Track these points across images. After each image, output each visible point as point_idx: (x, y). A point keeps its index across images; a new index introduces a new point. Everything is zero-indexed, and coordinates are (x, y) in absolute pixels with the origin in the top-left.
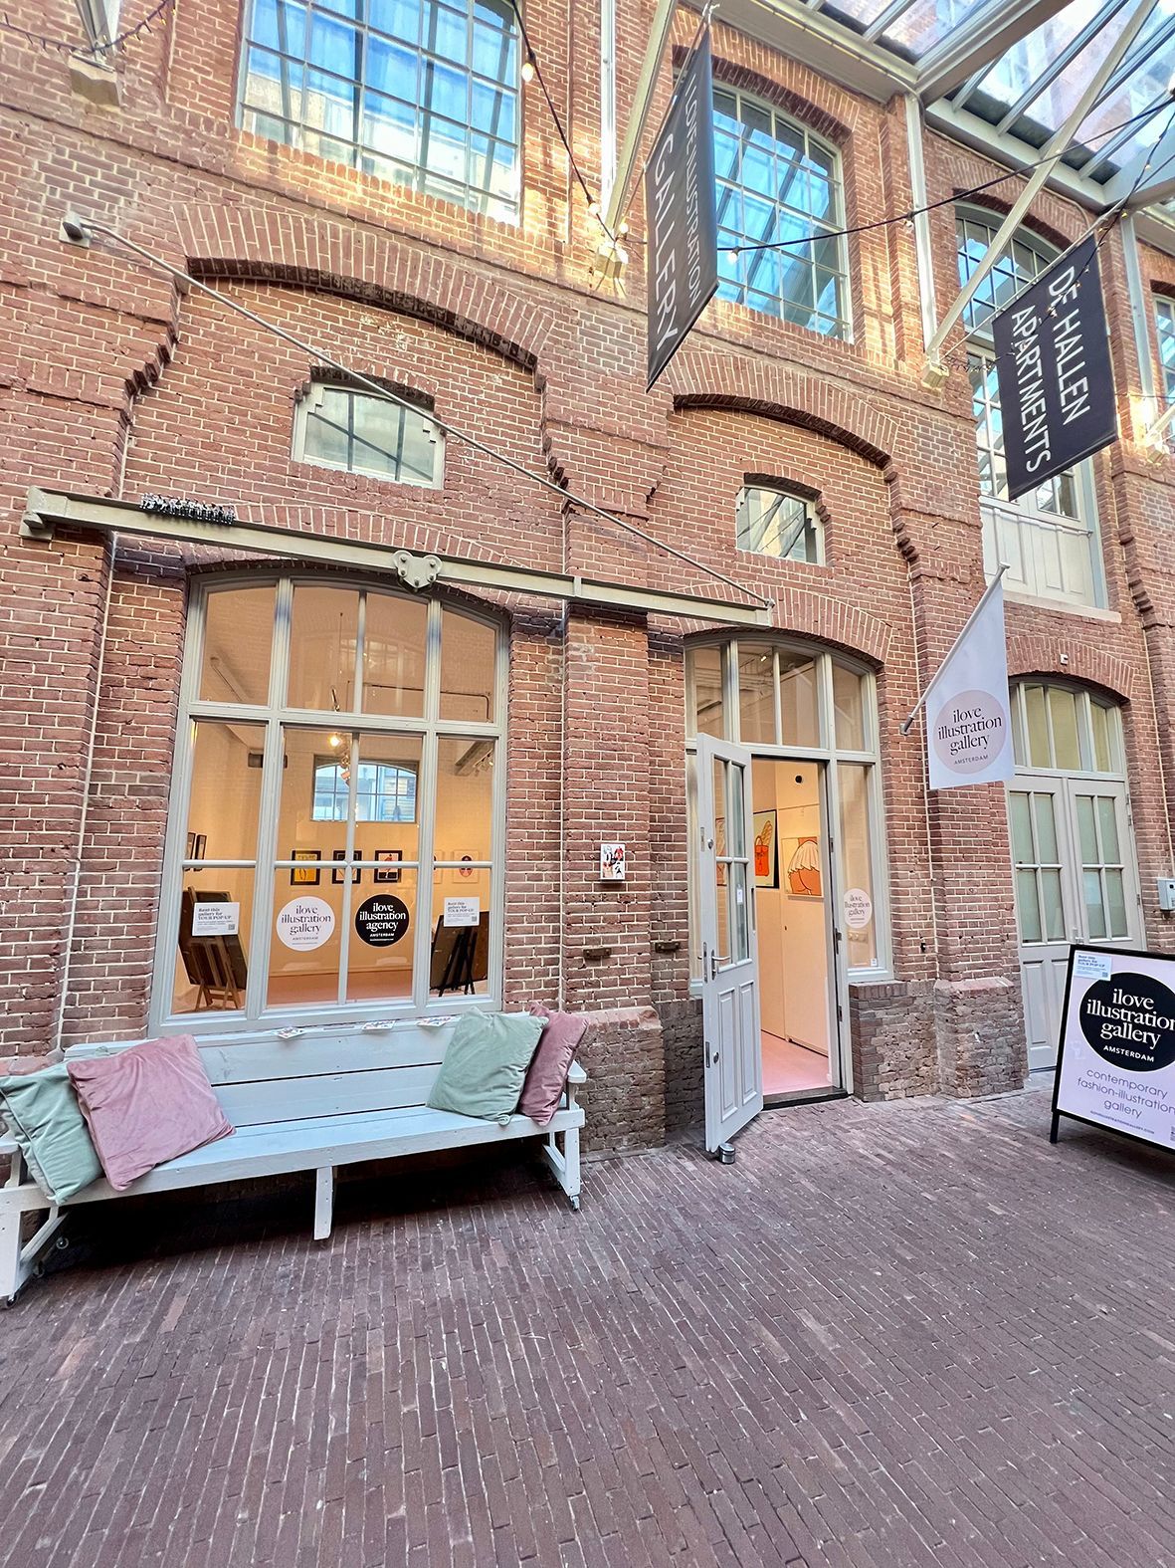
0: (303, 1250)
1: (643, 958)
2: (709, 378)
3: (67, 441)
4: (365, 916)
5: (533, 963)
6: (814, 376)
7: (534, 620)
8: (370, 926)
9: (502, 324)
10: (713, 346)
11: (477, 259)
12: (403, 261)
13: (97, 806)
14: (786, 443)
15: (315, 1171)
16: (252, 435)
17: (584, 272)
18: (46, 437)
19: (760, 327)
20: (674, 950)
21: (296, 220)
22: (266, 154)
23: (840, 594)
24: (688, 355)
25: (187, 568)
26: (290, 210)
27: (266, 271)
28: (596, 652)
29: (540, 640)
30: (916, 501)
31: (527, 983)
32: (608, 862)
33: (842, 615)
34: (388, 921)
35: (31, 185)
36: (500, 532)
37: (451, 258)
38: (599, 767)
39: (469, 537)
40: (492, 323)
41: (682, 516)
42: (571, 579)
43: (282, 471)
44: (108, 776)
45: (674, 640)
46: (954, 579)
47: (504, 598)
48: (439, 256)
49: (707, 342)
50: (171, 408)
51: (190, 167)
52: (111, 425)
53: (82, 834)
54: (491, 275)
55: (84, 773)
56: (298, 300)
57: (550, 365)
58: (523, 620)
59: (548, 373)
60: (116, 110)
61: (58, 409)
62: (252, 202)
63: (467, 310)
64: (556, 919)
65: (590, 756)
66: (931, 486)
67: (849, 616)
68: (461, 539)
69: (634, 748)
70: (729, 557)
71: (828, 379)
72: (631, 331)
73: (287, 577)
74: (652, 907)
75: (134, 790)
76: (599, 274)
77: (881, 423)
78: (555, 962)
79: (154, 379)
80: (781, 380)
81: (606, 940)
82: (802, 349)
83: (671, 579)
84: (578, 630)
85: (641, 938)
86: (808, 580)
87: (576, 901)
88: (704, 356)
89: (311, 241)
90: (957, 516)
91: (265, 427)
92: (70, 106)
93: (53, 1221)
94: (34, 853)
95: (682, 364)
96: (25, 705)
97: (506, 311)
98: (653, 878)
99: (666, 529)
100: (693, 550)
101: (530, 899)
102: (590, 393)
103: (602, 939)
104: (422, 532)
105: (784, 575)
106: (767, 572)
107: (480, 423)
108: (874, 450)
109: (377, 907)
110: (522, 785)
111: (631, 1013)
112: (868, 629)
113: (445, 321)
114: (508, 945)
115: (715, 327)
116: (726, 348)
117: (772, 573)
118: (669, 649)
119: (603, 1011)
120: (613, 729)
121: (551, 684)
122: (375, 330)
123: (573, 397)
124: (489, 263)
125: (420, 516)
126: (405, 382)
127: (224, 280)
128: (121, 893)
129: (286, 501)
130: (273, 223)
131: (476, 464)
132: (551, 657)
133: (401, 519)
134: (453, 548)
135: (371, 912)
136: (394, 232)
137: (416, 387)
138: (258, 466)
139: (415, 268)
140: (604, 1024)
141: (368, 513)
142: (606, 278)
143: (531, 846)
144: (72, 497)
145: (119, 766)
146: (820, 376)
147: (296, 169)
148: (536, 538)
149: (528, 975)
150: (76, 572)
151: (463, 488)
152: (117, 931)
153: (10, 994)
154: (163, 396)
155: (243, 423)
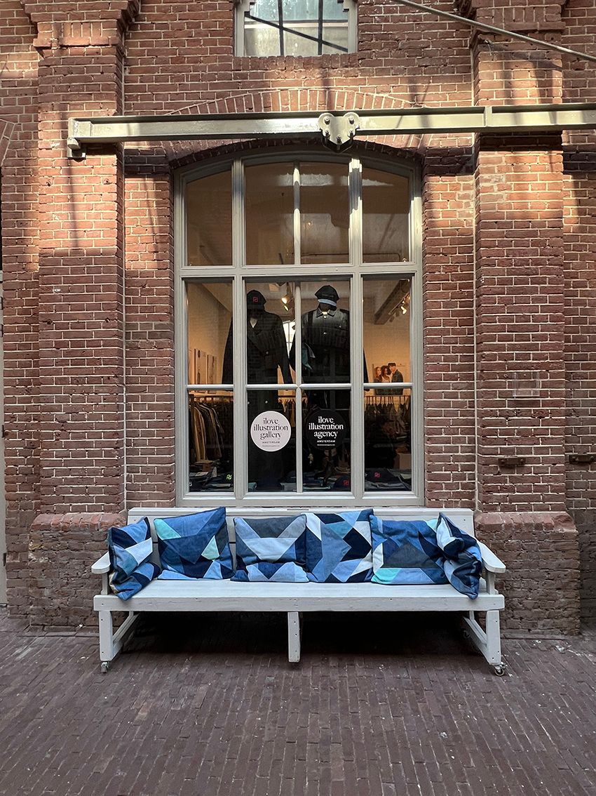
0: (281, 668)
1: (556, 468)
3: (87, 79)
4: (313, 426)
5: (451, 468)
7: (445, 160)
8: (316, 435)
13: (131, 348)
15: (286, 613)
16: (206, 43)
18: (73, 80)
20: (589, 463)
25: (170, 163)
28: (507, 179)
29: (451, 178)
34: (331, 431)
39: (381, 92)
42: (481, 111)
43: (228, 68)
44: (135, 326)
50: (148, 36)
52: (111, 59)
53: (124, 367)
55: (121, 325)
58: (433, 162)
64: (472, 431)
65: (502, 283)
68: (375, 95)
69: (548, 272)
74: (567, 422)
75: (152, 335)
78: (472, 468)
79: (137, 17)
81: (521, 451)
84: (489, 161)
85: (555, 450)
87: (490, 416)
91: (214, 33)
93: (130, 619)
94: (98, 381)
96: (83, 280)
98: (568, 395)
101: (447, 414)
103: (517, 449)
109: (321, 420)
110: (437, 314)
111: (545, 517)
114: (429, 452)
119: (518, 513)
120: (526, 253)
121: (462, 219)
128: (151, 407)
129: (234, 93)
131: (386, 20)
132: (461, 192)
135: (317, 423)
138: (211, 68)
140: (520, 524)
141: (296, 88)
143: (446, 368)
144: (94, 122)
145: (143, 318)
149: (447, 477)
150: (103, 178)
151: (375, 46)
152: (151, 434)
153: (95, 472)
154: (144, 27)
155: (198, 34)
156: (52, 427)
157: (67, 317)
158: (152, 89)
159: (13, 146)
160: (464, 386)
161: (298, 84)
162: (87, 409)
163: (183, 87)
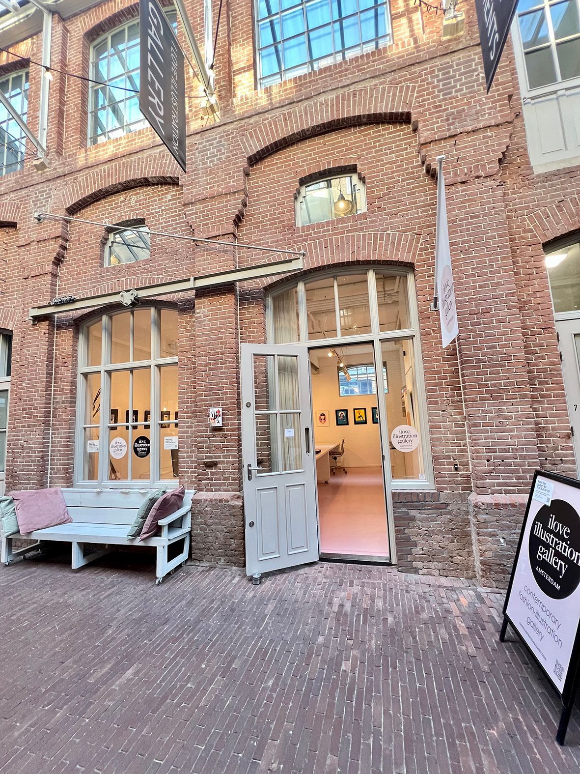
2: (267, 135)
4: (136, 445)
5: (191, 467)
6: (340, 92)
7: (187, 304)
8: (138, 450)
9: (164, 171)
10: (269, 116)
11: (153, 147)
12: (127, 166)
13: (55, 409)
14: (329, 145)
16: (89, 264)
17: (199, 121)
19: (301, 85)
21: (93, 174)
22: (84, 155)
23: (373, 227)
24: (255, 131)
25: (74, 320)
26: (91, 171)
27: (89, 199)
28: (208, 311)
29: (189, 313)
30: (436, 133)
31: (187, 476)
32: (213, 418)
33: (375, 241)
34: (144, 447)
35: (30, 209)
36: (171, 267)
37: (144, 153)
38: (210, 370)
39: (159, 275)
40: (160, 173)
41: (260, 222)
43: (98, 274)
44: (57, 399)
45: (257, 293)
46: (478, 177)
47: (173, 297)
48: (140, 155)
49: (266, 115)
50: (68, 265)
51: (65, 175)
53: (52, 418)
54: (158, 151)
55: (50, 398)
56: (100, 204)
57: (184, 177)
58: (181, 305)
59: (184, 182)
60: (47, 169)
61: (38, 279)
62: (81, 176)
63: (150, 173)
65: (206, 365)
66: (453, 113)
67: (382, 239)
69: (228, 357)
70: (290, 233)
71: (352, 88)
72: (222, 137)
73: (104, 314)
75: (63, 403)
76: (206, 117)
77: (401, 92)
79: (63, 257)
80: (316, 110)
82: (331, 80)
83: (254, 260)
84: (199, 303)
85: (234, 457)
86: (347, 226)
87: (201, 437)
88: (265, 125)
89: (98, 179)
90: (481, 125)
91: (92, 259)
92: (37, 177)
95: (252, 137)
97: (166, 163)
99: (251, 233)
100: (268, 238)
101: (188, 437)
102: (204, 181)
104: (142, 279)
105: (328, 230)
106: (315, 233)
107: (163, 221)
108: (397, 114)
109: (140, 442)
111: (226, 495)
112: (399, 243)
113: (145, 183)
115: (271, 103)
116: (277, 112)
117: (320, 232)
118: (253, 298)
122: (124, 201)
123: (195, 188)
124: (157, 146)
125: (142, 273)
126: (135, 218)
127: (80, 210)
129: (99, 285)
130: (87, 180)
131: (161, 240)
133: (133, 277)
134: (154, 282)
135: (138, 443)
136: (123, 156)
137: (138, 217)
138: (91, 275)
139: (131, 167)
140: (212, 499)
141: (124, 279)
142: (210, 117)
143: (187, 412)
144: (38, 308)
145: (60, 395)
146: (347, 89)
147: (93, 154)
148: (187, 264)
150: (43, 332)
151: (157, 253)
152: (60, 451)
153: (32, 470)
154: (66, 261)
155: (86, 261)
156: (18, 448)
157: (28, 396)
158: (68, 288)
159: (18, 321)
160: (195, 421)
161: (124, 276)
162: (32, 439)
163: (80, 285)
